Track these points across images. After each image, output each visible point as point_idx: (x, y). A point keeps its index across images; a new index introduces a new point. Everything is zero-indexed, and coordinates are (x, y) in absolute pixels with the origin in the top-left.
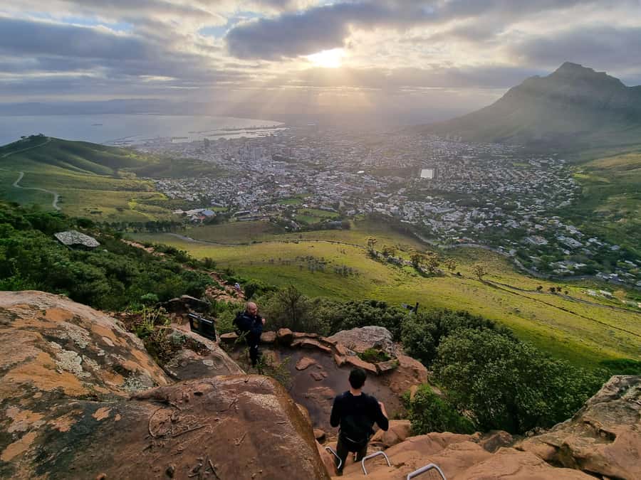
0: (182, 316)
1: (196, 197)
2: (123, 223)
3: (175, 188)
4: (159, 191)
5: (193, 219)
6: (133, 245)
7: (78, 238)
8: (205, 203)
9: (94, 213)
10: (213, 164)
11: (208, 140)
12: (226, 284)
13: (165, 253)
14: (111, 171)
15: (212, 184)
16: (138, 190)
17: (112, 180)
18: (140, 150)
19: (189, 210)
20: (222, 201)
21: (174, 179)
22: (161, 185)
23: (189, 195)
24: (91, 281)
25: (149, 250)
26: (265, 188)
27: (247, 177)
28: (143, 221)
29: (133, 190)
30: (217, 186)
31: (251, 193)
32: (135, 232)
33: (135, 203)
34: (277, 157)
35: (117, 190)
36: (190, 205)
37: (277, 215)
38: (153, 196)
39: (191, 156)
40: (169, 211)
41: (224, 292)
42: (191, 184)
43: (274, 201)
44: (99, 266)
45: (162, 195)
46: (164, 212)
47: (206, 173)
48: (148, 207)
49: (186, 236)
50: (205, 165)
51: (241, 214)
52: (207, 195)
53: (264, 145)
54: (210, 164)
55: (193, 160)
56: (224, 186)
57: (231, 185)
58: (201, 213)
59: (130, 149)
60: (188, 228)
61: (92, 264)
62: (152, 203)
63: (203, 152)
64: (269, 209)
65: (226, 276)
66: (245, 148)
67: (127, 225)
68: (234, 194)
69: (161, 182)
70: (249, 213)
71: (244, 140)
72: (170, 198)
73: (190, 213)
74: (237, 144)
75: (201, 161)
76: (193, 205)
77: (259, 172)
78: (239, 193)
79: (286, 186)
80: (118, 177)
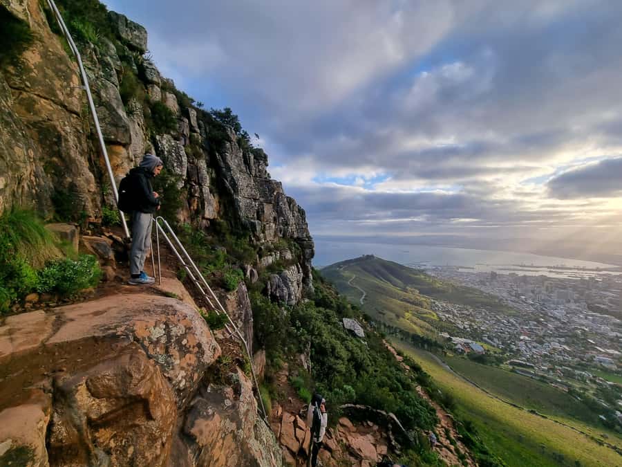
0: (381, 435)
1: (466, 326)
2: (396, 328)
3: (448, 312)
4: (433, 311)
5: (457, 347)
6: (389, 347)
7: (354, 326)
8: (476, 335)
9: (380, 313)
10: (497, 297)
11: (495, 273)
12: (459, 439)
13: (411, 367)
14: (402, 285)
15: (489, 318)
16: (416, 305)
17: (401, 292)
18: (429, 273)
19: (456, 336)
20: (496, 340)
21: (450, 303)
22: (437, 306)
23: (460, 322)
24: (337, 358)
25: (399, 358)
26: (566, 343)
27: (539, 322)
28: (411, 332)
29: (413, 303)
30: (494, 322)
31: (541, 343)
32: (402, 339)
33: (410, 315)
34: (599, 307)
35: (402, 300)
36: (458, 333)
37: (586, 390)
38: (426, 313)
39: (473, 285)
40: (436, 331)
41: (452, 447)
42: (465, 312)
43: (583, 367)
44: (348, 350)
45: (435, 314)
46: (431, 331)
47: (484, 305)
48: (419, 321)
49: (444, 362)
50: (486, 297)
51: (520, 365)
52: (479, 327)
53: (575, 288)
54: (493, 297)
55: (475, 290)
56: (503, 323)
57: (513, 325)
58: (468, 344)
59: (422, 272)
60: (450, 354)
61: (346, 347)
62: (423, 319)
63: (487, 283)
64: (570, 375)
65: (464, 429)
66: (544, 288)
67: (398, 330)
68: (515, 337)
69: (437, 303)
70: (532, 367)
71: (544, 278)
72: (441, 319)
73: (456, 340)
74: (532, 282)
75: (482, 292)
76: (461, 333)
77: (559, 320)
78: (522, 338)
79: (611, 351)
80: (405, 290)
